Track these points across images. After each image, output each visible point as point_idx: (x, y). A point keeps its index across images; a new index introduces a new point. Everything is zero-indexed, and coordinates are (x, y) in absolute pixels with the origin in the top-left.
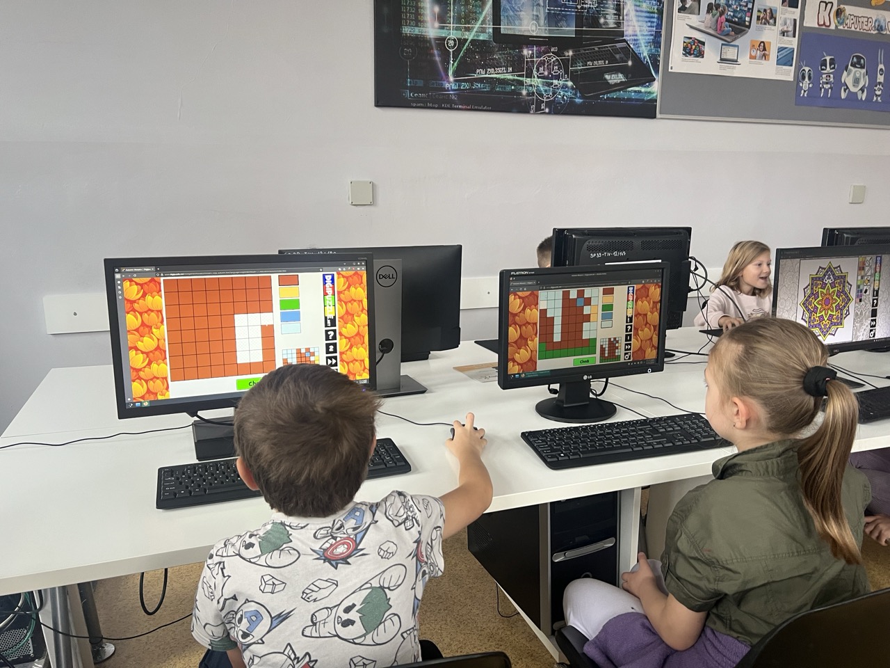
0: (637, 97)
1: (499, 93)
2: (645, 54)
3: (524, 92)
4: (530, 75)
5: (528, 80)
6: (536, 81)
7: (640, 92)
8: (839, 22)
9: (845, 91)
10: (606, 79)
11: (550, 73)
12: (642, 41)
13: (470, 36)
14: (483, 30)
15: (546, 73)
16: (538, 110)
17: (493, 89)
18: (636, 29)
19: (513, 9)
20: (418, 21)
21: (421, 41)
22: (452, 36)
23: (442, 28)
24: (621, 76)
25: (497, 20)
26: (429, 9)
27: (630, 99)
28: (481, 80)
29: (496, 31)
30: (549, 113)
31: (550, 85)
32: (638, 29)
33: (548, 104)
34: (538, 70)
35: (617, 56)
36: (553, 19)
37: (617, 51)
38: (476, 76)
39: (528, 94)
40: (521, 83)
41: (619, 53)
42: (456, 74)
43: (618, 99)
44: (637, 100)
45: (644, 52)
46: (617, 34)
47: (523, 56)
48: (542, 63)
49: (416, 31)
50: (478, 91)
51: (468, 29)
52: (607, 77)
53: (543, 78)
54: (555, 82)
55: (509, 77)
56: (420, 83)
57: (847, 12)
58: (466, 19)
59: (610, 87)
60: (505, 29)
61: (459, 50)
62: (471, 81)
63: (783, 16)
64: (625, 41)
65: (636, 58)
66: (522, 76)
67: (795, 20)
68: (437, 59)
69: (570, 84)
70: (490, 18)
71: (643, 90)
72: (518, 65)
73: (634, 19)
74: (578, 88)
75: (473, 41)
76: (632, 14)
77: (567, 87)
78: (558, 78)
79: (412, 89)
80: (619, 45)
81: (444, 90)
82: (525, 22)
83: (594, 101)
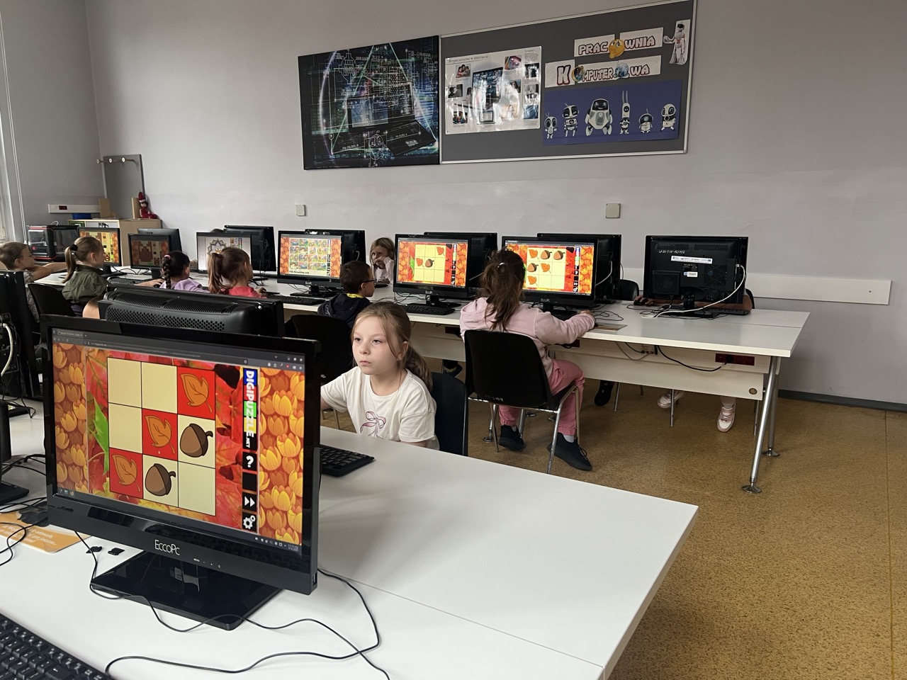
0: (426, 152)
1: (353, 158)
2: (429, 126)
3: (365, 156)
4: (367, 147)
5: (366, 150)
6: (370, 150)
7: (427, 149)
8: (577, 79)
9: (589, 129)
10: (406, 145)
11: (377, 145)
12: (426, 119)
13: (339, 131)
14: (344, 127)
15: (375, 145)
16: (372, 166)
17: (350, 157)
18: (422, 113)
19: (357, 114)
20: (318, 128)
21: (319, 136)
22: (332, 133)
23: (327, 129)
24: (415, 141)
25: (350, 121)
26: (322, 121)
27: (421, 154)
28: (345, 153)
29: (350, 126)
30: (378, 166)
31: (377, 151)
32: (422, 112)
33: (377, 162)
34: (371, 144)
35: (412, 130)
36: (376, 116)
37: (412, 127)
38: (342, 151)
39: (368, 157)
40: (363, 152)
42: (334, 151)
43: (414, 155)
44: (425, 154)
45: (428, 125)
46: (411, 117)
47: (363, 138)
48: (373, 140)
49: (317, 132)
50: (344, 158)
51: (338, 128)
52: (407, 143)
53: (374, 147)
54: (380, 149)
55: (357, 149)
56: (320, 157)
57: (585, 69)
58: (337, 123)
59: (409, 149)
60: (354, 125)
61: (335, 138)
62: (340, 154)
63: (526, 85)
64: (416, 121)
65: (423, 129)
66: (363, 148)
67: (537, 86)
68: (326, 144)
69: (387, 149)
70: (347, 121)
71: (429, 148)
72: (362, 143)
73: (420, 107)
74: (392, 151)
75: (340, 133)
76: (419, 104)
77: (385, 151)
78: (381, 147)
79: (318, 160)
80: (412, 124)
81: (330, 159)
82: (363, 119)
83: (401, 157)
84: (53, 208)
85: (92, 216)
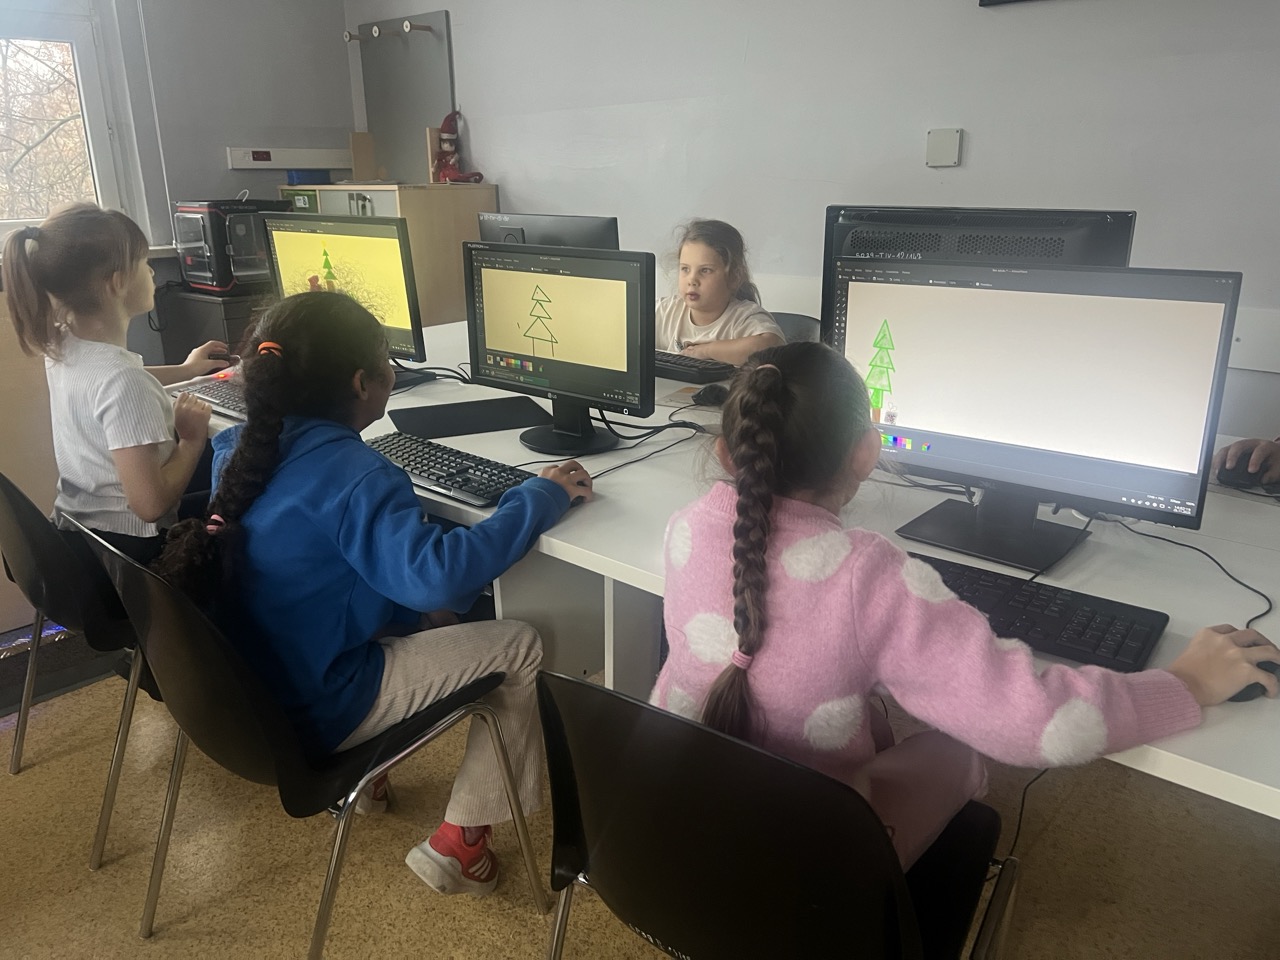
84: (238, 157)
85: (332, 176)
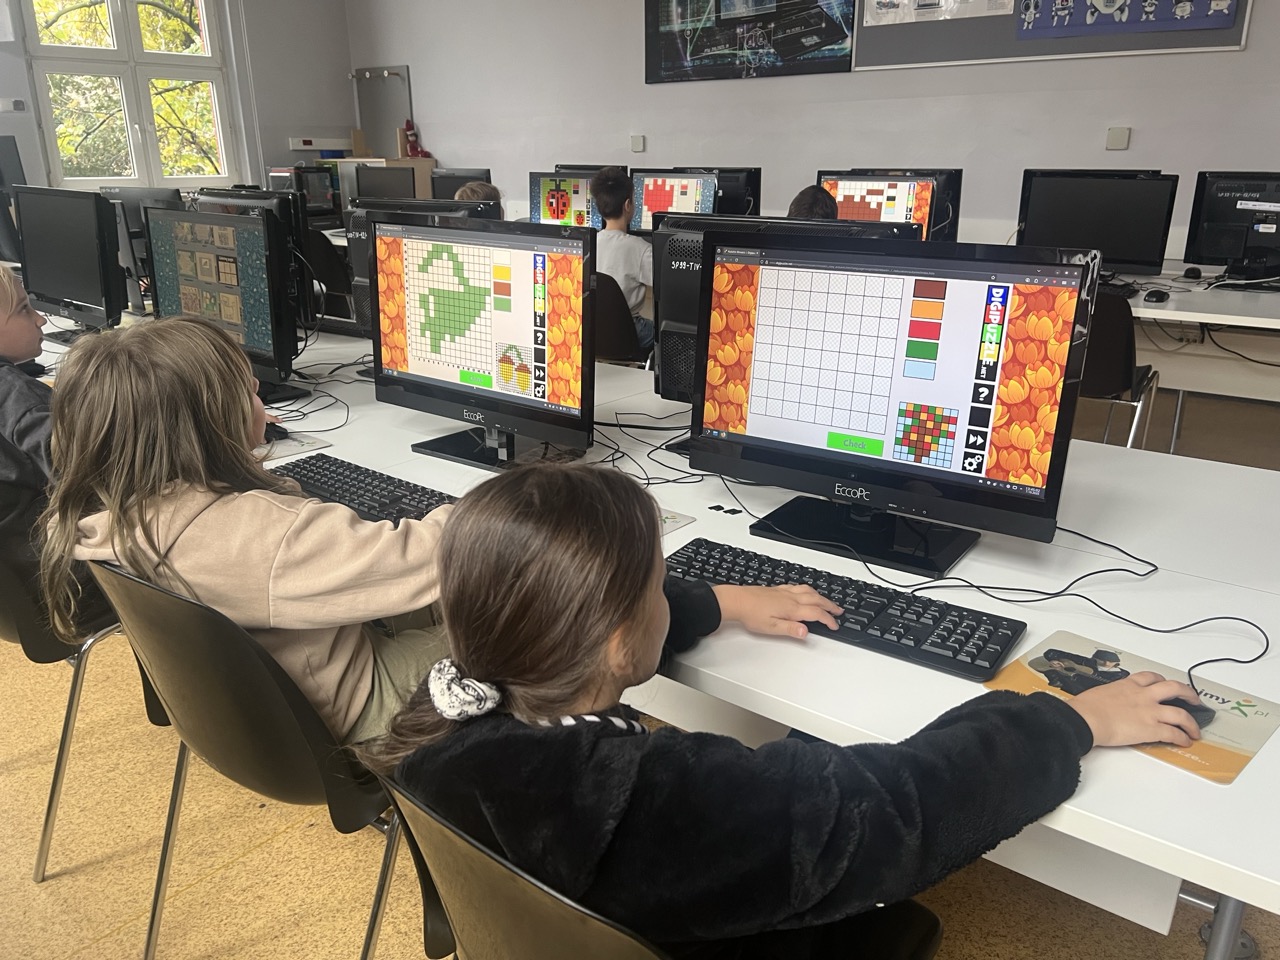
0: (831, 54)
1: (719, 65)
2: (838, 15)
3: (738, 62)
4: (741, 48)
5: (740, 53)
6: (747, 52)
7: (833, 49)
9: (1093, 14)
10: (802, 43)
11: (756, 44)
12: (835, 4)
13: (700, 26)
14: (708, 19)
15: (754, 45)
16: (748, 75)
17: (715, 62)
20: (669, 21)
21: (671, 34)
22: (689, 28)
23: (682, 23)
24: (815, 38)
25: (718, 10)
26: (675, 9)
27: (824, 57)
28: (707, 57)
29: (718, 18)
30: (757, 77)
31: (757, 53)
33: (755, 70)
34: (747, 43)
35: (812, 21)
37: (811, 16)
38: (704, 54)
39: (741, 63)
40: (735, 55)
41: (813, 18)
42: (691, 55)
43: (813, 58)
44: (830, 57)
45: (837, 13)
46: (812, 2)
47: (736, 34)
48: (750, 37)
49: (668, 28)
50: (706, 65)
51: (699, 21)
52: (803, 40)
53: (752, 49)
54: (761, 51)
55: (727, 51)
56: (670, 64)
58: (698, 13)
59: (806, 49)
60: (724, 15)
61: (694, 36)
62: (701, 59)
64: (819, 6)
65: (829, 19)
66: (736, 50)
68: (680, 45)
69: (772, 51)
70: (713, 9)
71: (836, 47)
72: (735, 42)
74: (780, 53)
75: (702, 28)
77: (769, 53)
78: (762, 47)
79: (666, 70)
80: (813, 11)
81: (684, 67)
82: (738, 7)
83: (792, 62)
84: (295, 144)
